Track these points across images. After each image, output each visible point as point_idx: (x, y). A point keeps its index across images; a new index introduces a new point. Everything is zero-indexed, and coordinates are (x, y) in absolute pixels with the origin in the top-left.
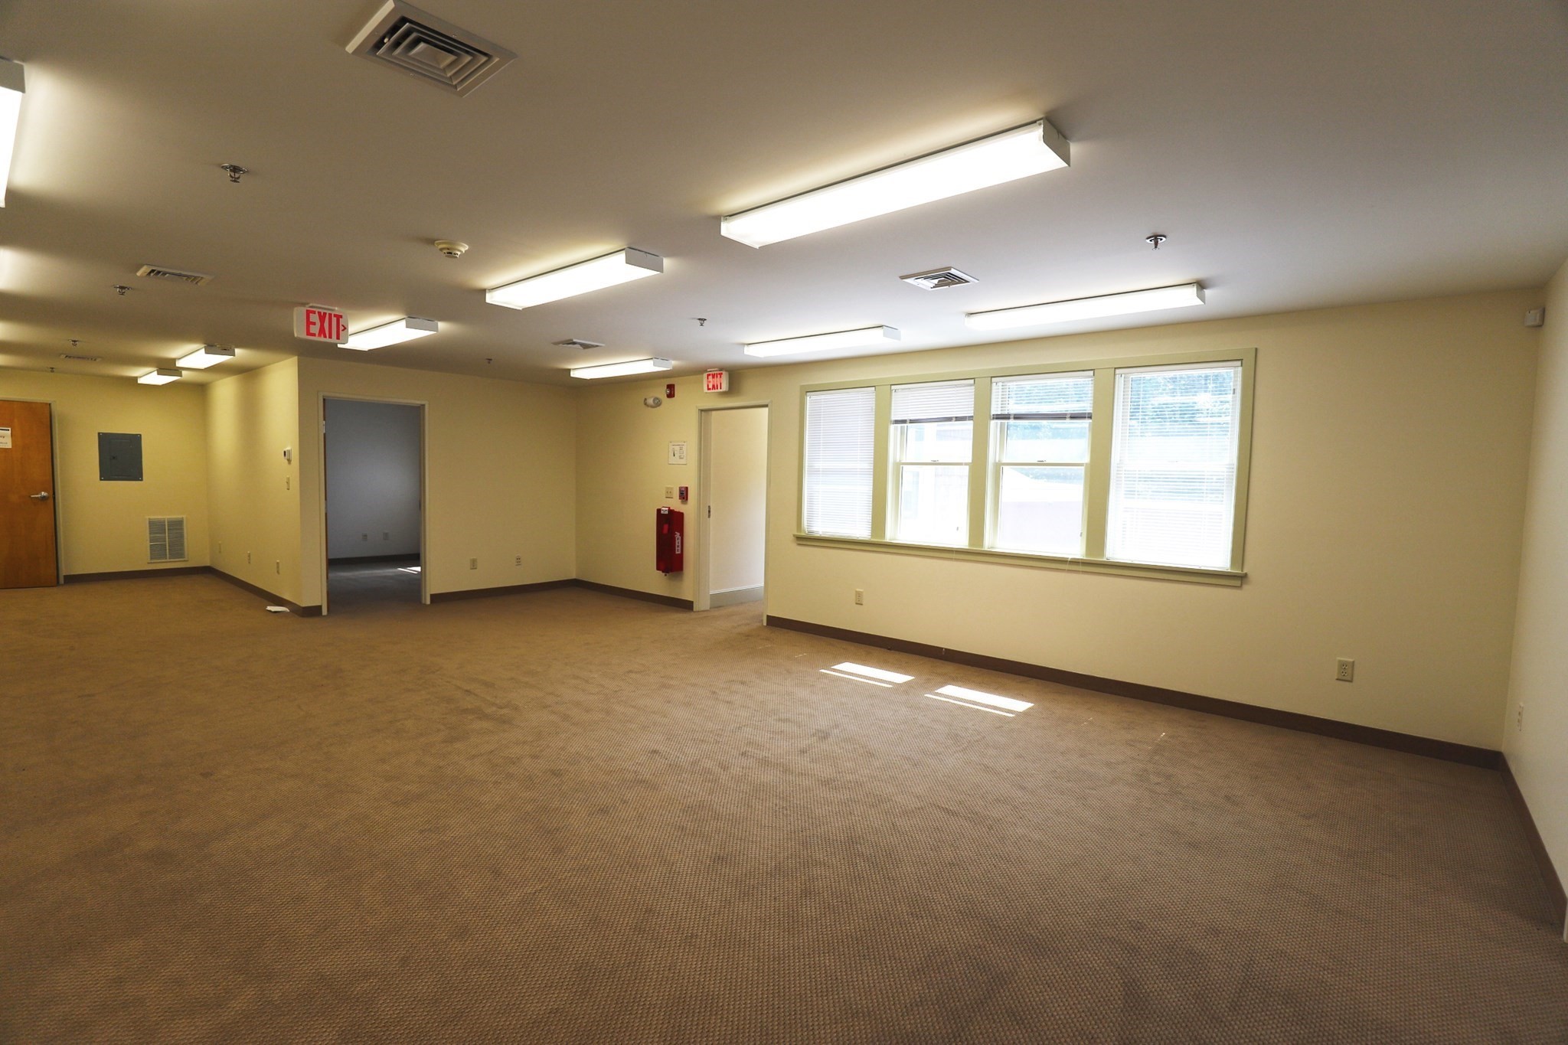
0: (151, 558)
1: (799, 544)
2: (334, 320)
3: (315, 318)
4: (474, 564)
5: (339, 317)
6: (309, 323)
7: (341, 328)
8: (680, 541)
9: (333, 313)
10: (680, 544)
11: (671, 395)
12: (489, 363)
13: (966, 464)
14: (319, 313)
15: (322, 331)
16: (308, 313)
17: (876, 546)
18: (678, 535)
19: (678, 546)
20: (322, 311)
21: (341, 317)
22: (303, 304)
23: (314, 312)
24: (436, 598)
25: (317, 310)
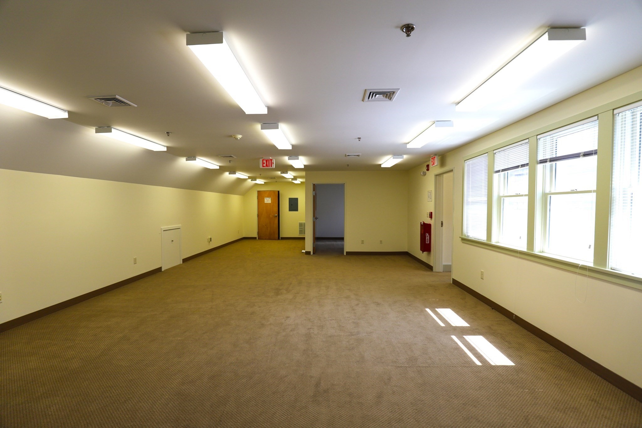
0: (299, 234)
1: (463, 242)
2: (270, 161)
3: (265, 161)
4: (363, 242)
5: (271, 160)
6: (263, 163)
7: (272, 163)
8: (428, 237)
9: (270, 159)
10: (429, 239)
11: (428, 170)
12: (348, 166)
13: (525, 195)
14: (266, 160)
15: (267, 166)
16: (263, 160)
17: (487, 245)
18: (427, 234)
19: (427, 240)
20: (267, 159)
21: (272, 160)
22: (261, 158)
23: (264, 160)
24: (349, 253)
25: (265, 159)
